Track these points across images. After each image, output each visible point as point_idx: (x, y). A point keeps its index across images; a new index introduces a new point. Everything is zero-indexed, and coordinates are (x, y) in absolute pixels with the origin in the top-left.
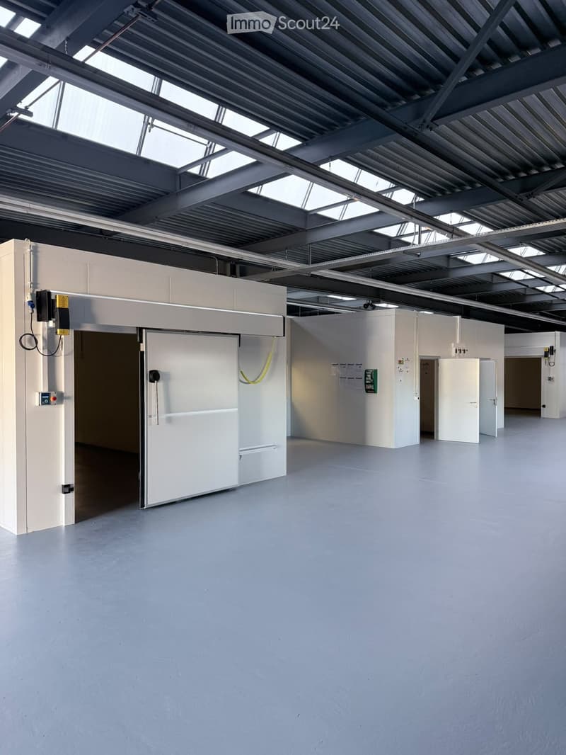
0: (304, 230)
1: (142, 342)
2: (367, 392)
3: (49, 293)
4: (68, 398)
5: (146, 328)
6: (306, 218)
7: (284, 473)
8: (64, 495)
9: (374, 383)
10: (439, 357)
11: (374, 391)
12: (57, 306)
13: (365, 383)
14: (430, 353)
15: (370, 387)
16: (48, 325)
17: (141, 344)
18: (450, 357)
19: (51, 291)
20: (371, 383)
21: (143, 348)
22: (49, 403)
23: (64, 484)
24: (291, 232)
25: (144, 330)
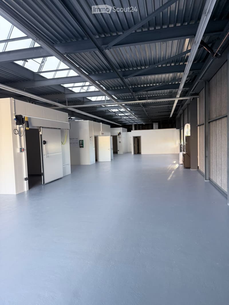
0: (64, 93)
1: (40, 131)
2: (80, 147)
3: (22, 116)
4: (25, 150)
5: (42, 127)
6: (65, 90)
7: (70, 173)
8: (26, 181)
9: (82, 144)
10: (98, 136)
11: (83, 147)
12: (26, 120)
13: (80, 145)
14: (96, 135)
15: (81, 146)
16: (20, 126)
17: (40, 132)
18: (100, 136)
19: (23, 115)
20: (81, 144)
21: (41, 133)
22: (22, 152)
23: (26, 177)
24: (59, 93)
25: (41, 128)
